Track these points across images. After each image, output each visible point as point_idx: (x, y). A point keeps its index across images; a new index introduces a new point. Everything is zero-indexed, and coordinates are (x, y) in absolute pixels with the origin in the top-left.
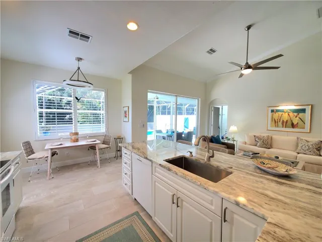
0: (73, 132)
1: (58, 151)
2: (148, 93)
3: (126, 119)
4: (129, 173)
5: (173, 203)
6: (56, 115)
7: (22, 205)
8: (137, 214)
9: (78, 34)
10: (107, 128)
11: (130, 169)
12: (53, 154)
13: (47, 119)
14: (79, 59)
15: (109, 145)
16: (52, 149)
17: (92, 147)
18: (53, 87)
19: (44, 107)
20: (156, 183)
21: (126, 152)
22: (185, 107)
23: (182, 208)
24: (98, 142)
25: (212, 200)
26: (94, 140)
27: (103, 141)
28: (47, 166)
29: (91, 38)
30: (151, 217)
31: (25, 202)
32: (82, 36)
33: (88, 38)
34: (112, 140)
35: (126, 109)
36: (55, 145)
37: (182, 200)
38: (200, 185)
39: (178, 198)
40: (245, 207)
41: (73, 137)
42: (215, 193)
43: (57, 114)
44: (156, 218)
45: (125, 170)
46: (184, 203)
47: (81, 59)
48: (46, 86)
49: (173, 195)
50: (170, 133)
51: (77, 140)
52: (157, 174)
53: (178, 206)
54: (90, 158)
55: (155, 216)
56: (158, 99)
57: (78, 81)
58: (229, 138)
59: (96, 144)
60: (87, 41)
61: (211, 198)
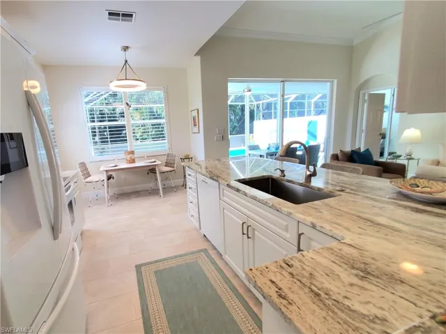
0: (129, 150)
1: (114, 174)
2: (229, 84)
3: (196, 130)
4: (195, 201)
5: (243, 234)
6: (108, 130)
7: (85, 228)
8: (205, 251)
9: (118, 15)
10: (170, 143)
11: (195, 195)
12: (109, 178)
13: (101, 139)
14: (126, 48)
15: (174, 167)
16: (107, 171)
17: (152, 170)
18: (103, 93)
19: (96, 120)
20: (225, 211)
21: (190, 173)
22: (313, 101)
23: (254, 240)
24: (158, 162)
25: (287, 226)
26: (154, 160)
27: (166, 163)
28: (104, 192)
29: (134, 15)
30: (221, 255)
31: (89, 225)
32: (124, 15)
33: (131, 16)
34: (177, 160)
35: (195, 113)
36: (109, 166)
37: (254, 230)
38: (272, 207)
39: (248, 227)
40: (322, 230)
41: (129, 157)
42: (289, 215)
43: (109, 128)
44: (226, 256)
45: (191, 199)
46: (256, 233)
47: (128, 47)
48: (95, 93)
49: (243, 223)
50: (273, 150)
51: (133, 161)
52: (225, 199)
53: (248, 238)
54: (151, 185)
55: (225, 254)
56: (250, 91)
57: (126, 79)
58: (398, 154)
59: (155, 165)
60: (132, 21)
61: (285, 223)
